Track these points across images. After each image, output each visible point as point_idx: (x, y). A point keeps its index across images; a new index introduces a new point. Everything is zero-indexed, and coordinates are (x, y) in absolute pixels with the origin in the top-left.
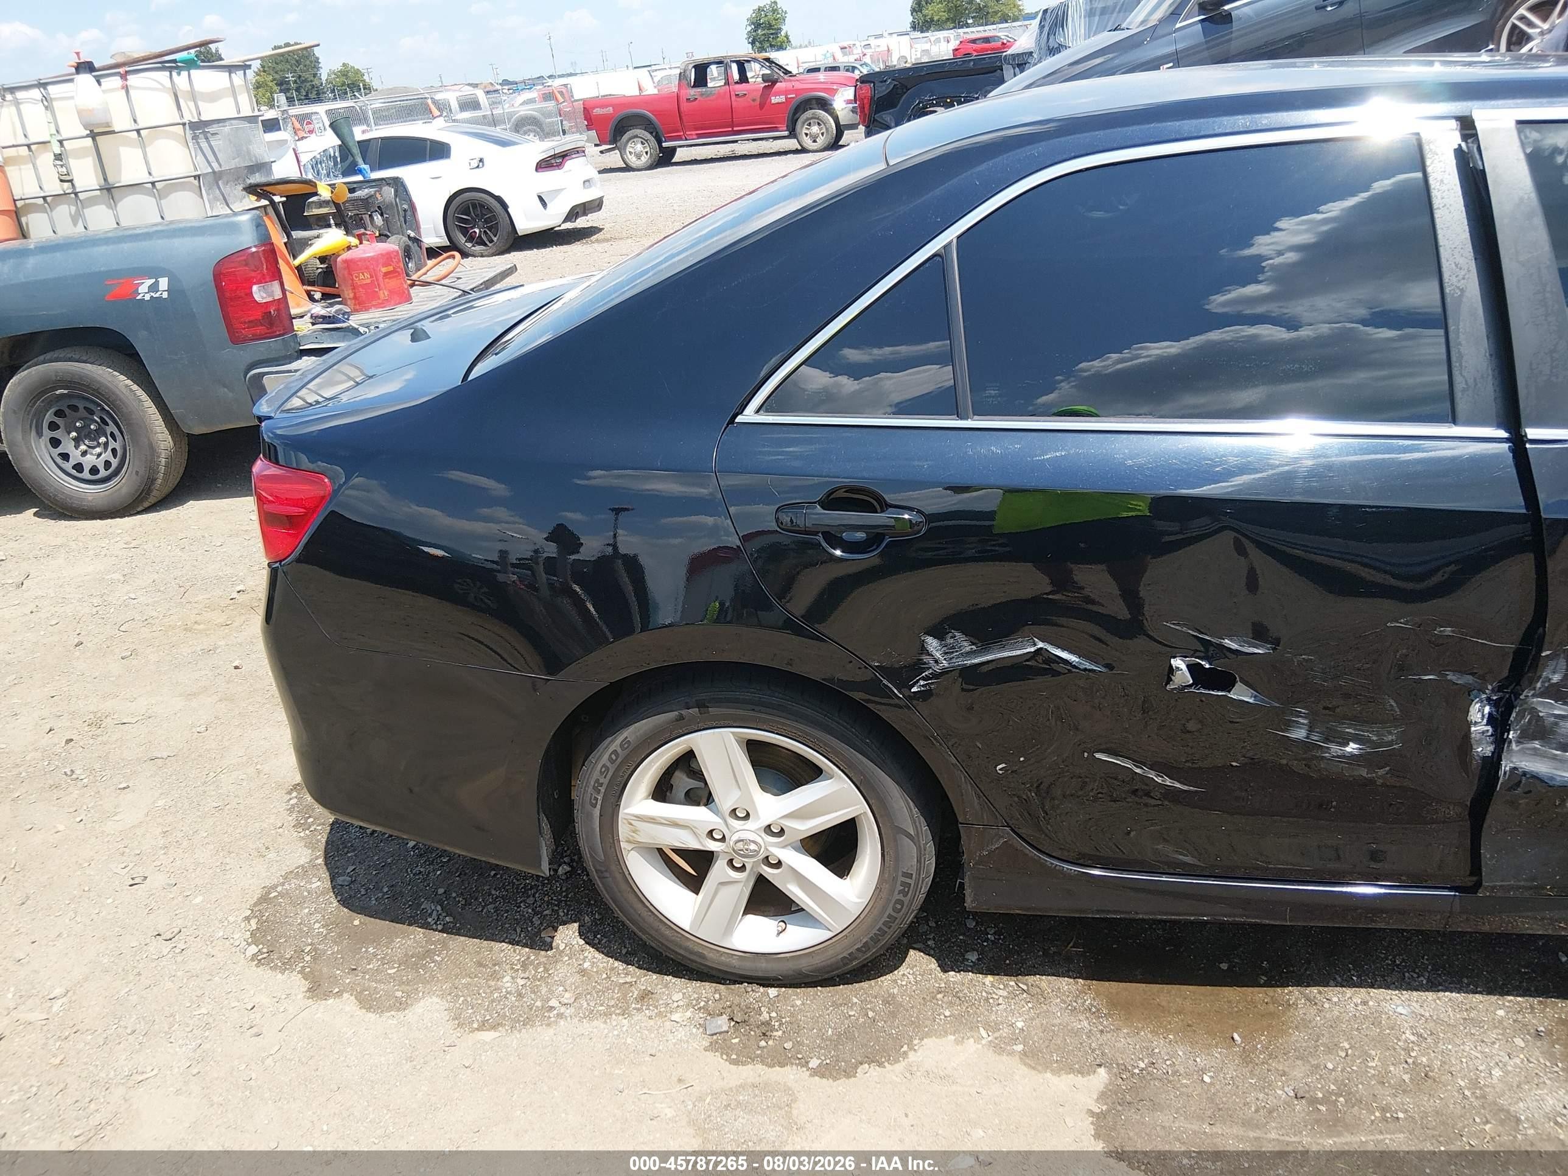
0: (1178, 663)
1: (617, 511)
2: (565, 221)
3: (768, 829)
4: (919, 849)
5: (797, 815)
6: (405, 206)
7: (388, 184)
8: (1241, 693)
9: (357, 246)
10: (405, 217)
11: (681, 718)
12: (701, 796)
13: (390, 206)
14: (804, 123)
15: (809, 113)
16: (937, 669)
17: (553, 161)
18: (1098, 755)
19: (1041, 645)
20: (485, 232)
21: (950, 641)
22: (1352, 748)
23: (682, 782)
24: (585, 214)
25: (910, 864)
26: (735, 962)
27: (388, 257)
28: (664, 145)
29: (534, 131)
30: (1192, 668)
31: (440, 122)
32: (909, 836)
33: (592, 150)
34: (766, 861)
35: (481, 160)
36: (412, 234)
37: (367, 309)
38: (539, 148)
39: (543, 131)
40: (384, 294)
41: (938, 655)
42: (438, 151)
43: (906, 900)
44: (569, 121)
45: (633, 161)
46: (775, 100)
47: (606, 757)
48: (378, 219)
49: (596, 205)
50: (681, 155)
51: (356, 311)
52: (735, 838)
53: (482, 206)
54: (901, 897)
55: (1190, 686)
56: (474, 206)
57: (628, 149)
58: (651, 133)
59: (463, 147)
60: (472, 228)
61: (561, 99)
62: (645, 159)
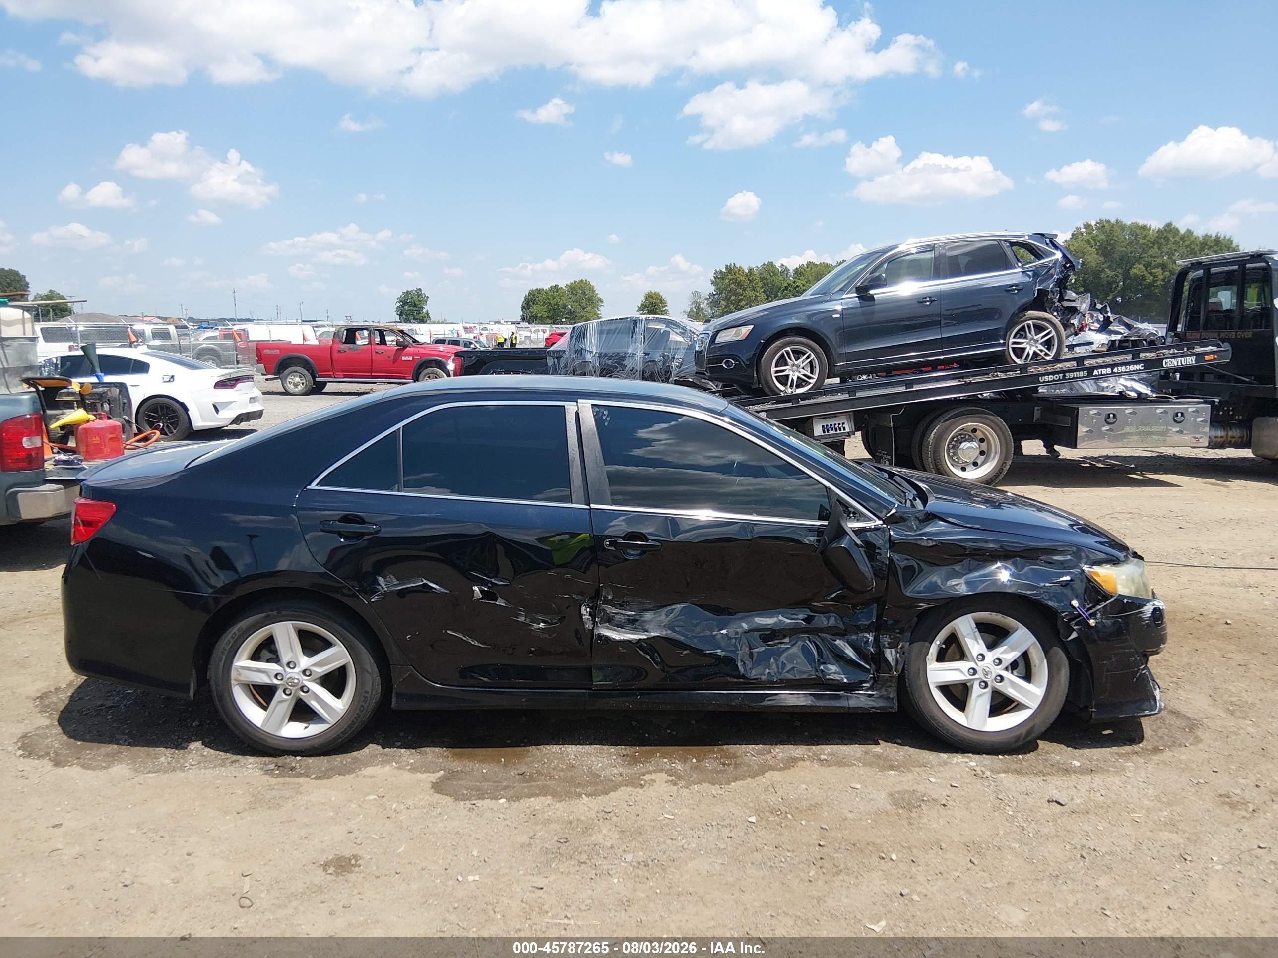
0: (476, 588)
1: (252, 537)
2: (231, 423)
3: (304, 672)
4: (373, 680)
5: (316, 665)
6: (125, 401)
7: (116, 387)
8: (500, 602)
9: (93, 421)
10: (123, 407)
11: (268, 616)
12: (275, 658)
13: (115, 400)
14: (425, 376)
15: (429, 370)
16: (383, 591)
17: (228, 383)
18: (449, 632)
19: (425, 581)
20: (167, 426)
21: (388, 579)
22: (542, 625)
23: (266, 654)
24: (248, 420)
25: (368, 688)
26: (281, 743)
27: (113, 429)
28: (317, 379)
29: (212, 359)
30: (482, 591)
31: (143, 348)
32: (368, 672)
33: (259, 377)
34: (302, 689)
35: (173, 377)
36: (127, 418)
37: (93, 459)
38: (218, 373)
39: (221, 360)
40: (107, 451)
41: (383, 585)
42: (141, 367)
43: (366, 705)
44: (244, 355)
45: (291, 388)
46: (404, 358)
47: (230, 635)
48: (106, 407)
49: (258, 415)
50: (329, 388)
51: (86, 459)
52: (288, 677)
53: (168, 408)
54: (363, 704)
55: (481, 599)
56: (162, 408)
57: (289, 380)
58: (308, 371)
59: (159, 367)
60: (157, 422)
61: (239, 339)
62: (300, 387)
